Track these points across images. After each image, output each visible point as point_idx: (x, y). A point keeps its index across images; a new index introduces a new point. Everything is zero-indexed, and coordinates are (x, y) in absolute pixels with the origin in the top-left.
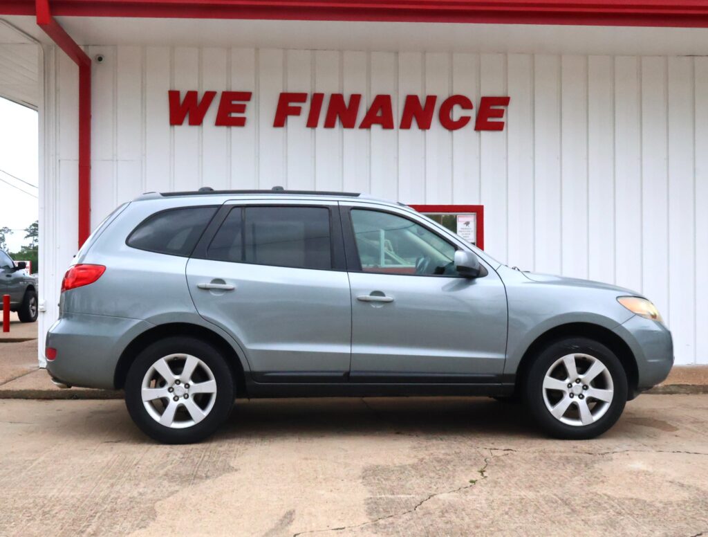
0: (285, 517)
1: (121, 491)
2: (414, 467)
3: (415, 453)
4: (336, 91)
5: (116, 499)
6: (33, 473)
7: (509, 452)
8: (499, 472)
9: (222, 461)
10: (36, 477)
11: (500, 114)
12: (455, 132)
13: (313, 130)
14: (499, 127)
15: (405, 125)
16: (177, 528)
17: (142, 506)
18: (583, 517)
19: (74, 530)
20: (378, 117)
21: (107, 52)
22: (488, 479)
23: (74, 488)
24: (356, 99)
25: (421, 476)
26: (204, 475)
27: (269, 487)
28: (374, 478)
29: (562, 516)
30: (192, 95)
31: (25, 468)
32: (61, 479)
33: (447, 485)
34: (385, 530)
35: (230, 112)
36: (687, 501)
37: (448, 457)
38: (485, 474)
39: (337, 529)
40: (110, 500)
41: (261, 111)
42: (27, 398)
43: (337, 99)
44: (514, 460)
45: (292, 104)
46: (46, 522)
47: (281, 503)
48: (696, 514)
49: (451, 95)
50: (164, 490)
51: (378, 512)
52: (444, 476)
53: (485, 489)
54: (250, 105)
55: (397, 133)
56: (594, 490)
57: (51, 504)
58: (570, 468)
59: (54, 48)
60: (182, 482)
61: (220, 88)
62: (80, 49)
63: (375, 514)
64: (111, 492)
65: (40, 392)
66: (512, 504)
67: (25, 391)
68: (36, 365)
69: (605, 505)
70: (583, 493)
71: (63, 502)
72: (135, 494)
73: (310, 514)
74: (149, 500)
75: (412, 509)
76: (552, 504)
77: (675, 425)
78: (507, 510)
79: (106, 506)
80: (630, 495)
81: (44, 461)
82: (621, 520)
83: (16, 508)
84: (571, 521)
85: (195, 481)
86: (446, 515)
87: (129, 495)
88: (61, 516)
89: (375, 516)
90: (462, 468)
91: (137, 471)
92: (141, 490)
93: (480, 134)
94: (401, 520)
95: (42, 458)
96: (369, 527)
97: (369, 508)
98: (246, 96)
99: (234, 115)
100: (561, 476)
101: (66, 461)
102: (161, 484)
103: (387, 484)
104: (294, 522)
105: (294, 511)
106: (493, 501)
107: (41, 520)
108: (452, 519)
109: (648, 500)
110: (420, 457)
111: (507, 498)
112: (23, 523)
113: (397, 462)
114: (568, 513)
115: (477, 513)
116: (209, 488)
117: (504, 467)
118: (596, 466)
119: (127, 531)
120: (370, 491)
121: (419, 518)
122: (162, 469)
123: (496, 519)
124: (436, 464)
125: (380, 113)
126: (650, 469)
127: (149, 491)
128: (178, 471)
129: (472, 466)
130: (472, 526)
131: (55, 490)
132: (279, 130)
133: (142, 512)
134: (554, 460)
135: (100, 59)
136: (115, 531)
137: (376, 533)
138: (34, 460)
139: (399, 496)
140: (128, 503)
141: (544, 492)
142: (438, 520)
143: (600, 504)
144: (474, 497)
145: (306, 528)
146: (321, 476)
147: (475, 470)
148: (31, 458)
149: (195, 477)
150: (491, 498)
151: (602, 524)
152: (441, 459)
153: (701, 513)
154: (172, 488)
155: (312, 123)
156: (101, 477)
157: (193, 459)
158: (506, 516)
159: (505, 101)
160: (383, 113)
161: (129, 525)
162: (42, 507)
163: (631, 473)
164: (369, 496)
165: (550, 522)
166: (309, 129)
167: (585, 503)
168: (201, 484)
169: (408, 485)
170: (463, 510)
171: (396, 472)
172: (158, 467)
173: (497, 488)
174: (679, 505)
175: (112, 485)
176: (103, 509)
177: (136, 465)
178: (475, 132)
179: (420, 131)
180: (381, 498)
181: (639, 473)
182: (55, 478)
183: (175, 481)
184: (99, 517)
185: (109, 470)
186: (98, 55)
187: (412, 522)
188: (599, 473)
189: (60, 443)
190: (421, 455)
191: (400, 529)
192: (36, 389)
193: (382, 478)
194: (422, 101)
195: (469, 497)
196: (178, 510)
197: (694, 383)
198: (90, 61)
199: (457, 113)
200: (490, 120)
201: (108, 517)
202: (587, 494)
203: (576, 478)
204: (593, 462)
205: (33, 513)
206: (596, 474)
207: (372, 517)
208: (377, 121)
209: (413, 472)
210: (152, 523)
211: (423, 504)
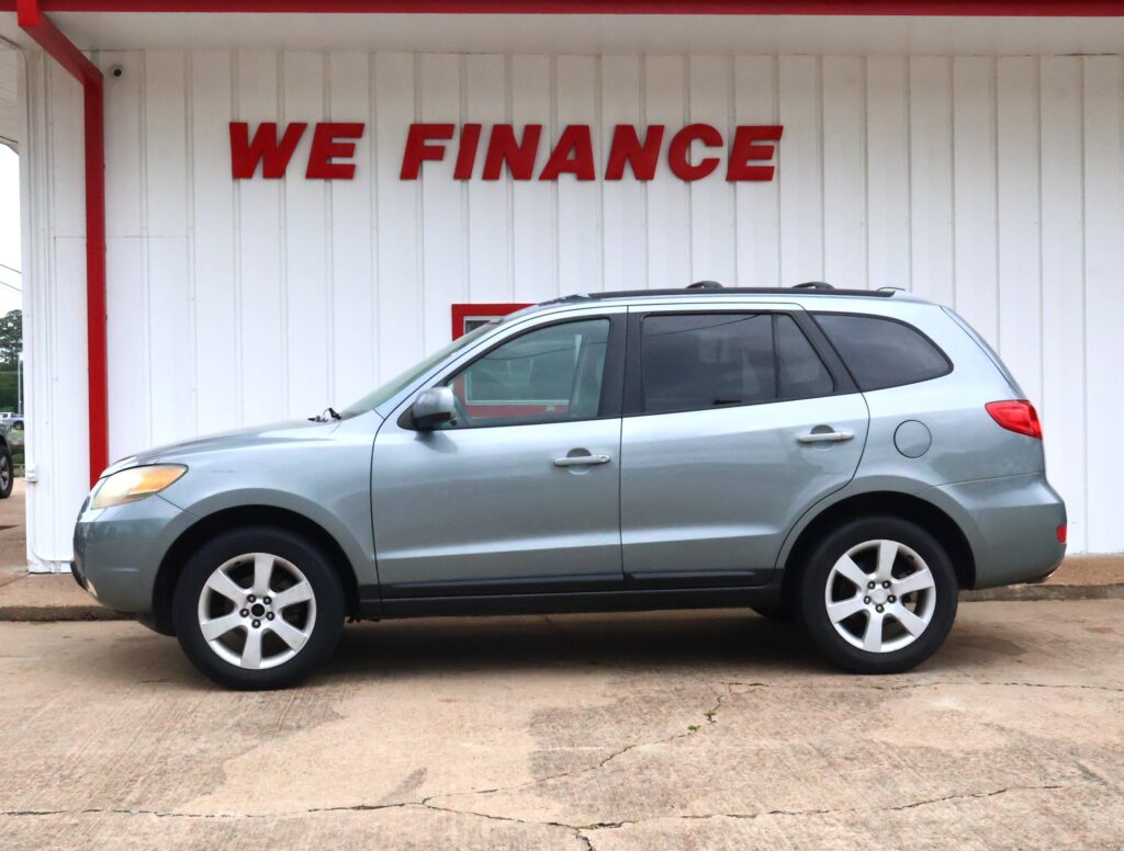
0: (412, 777)
1: (173, 748)
2: (609, 709)
3: (614, 691)
4: (501, 121)
5: (165, 758)
6: (39, 726)
7: (757, 687)
8: (735, 714)
9: (321, 706)
10: (45, 731)
11: (767, 153)
12: (695, 184)
13: (465, 184)
14: (766, 175)
15: (614, 173)
16: (257, 794)
17: (204, 766)
18: (842, 772)
19: (109, 798)
20: (571, 161)
21: (129, 62)
22: (716, 724)
23: (102, 744)
24: (533, 132)
25: (618, 722)
26: (294, 725)
27: (389, 739)
28: (547, 726)
29: (813, 771)
30: (267, 129)
31: (26, 718)
32: (82, 733)
33: (654, 734)
34: (555, 792)
35: (330, 157)
36: (1000, 750)
37: (663, 696)
38: (714, 718)
39: (486, 792)
40: (156, 759)
41: (380, 154)
42: (14, 620)
43: (502, 133)
44: (761, 698)
45: (429, 143)
46: (66, 789)
47: (408, 760)
48: (1008, 765)
49: (687, 124)
50: (236, 745)
51: (547, 769)
52: (652, 721)
53: (708, 739)
54: (362, 145)
55: (601, 188)
56: (870, 738)
57: (71, 766)
58: (843, 708)
59: (42, 56)
60: (261, 735)
61: (312, 116)
62: (85, 58)
63: (543, 771)
64: (156, 748)
65: (34, 609)
66: (744, 757)
67: (11, 608)
68: (23, 569)
69: (880, 756)
70: (852, 741)
71: (89, 763)
72: (193, 751)
73: (448, 773)
74: (214, 758)
75: (598, 766)
76: (802, 756)
77: (1022, 646)
78: (735, 764)
79: (151, 768)
80: (919, 742)
81: (53, 710)
82: (897, 774)
83: (21, 772)
84: (823, 777)
85: (281, 733)
86: (645, 771)
87: (185, 752)
88: (87, 780)
89: (541, 775)
90: (681, 710)
91: (194, 721)
92: (202, 746)
93: (735, 188)
94: (580, 779)
95: (50, 705)
96: (532, 788)
97: (534, 765)
98: (356, 130)
99: (336, 161)
100: (827, 719)
101: (87, 709)
102: (230, 737)
103: (566, 733)
104: (424, 784)
105: (425, 770)
106: (717, 753)
107: (59, 786)
108: (653, 777)
109: (944, 749)
110: (621, 696)
111: (738, 749)
112: (34, 790)
113: (585, 703)
114: (823, 768)
115: (691, 769)
116: (302, 741)
117: (745, 708)
118: (883, 705)
119: (184, 798)
120: (539, 743)
121: (606, 776)
122: (232, 718)
123: (716, 776)
124: (642, 705)
125: (573, 156)
126: (962, 709)
127: (214, 747)
128: (255, 719)
129: (696, 707)
130: (680, 785)
131: (75, 748)
132: (410, 184)
133: (204, 774)
134: (822, 696)
135: (118, 73)
136: (168, 798)
137: (541, 796)
138: (38, 708)
139: (580, 749)
140: (183, 763)
141: (795, 741)
142: (632, 778)
143: (872, 755)
144: (691, 748)
145: (441, 791)
146: (469, 724)
147: (700, 712)
148: (33, 706)
149: (281, 727)
150: (715, 749)
151: (867, 781)
152: (653, 698)
153: (1016, 765)
154: (248, 743)
155: (463, 173)
156: (141, 730)
157: (278, 704)
158: (732, 773)
159: (775, 132)
160: (578, 155)
161: (187, 791)
162: (58, 770)
163: (932, 713)
164: (537, 748)
165: (793, 779)
166: (458, 182)
167: (852, 753)
168: (290, 737)
169: (597, 734)
170: (672, 765)
171: (581, 717)
172: (225, 715)
173: (728, 737)
174: (986, 755)
175: (158, 740)
176: (148, 771)
177: (192, 713)
178: (727, 183)
179: (638, 183)
180: (554, 752)
181: (944, 713)
182: (73, 732)
183: (252, 734)
184: (143, 782)
185: (153, 721)
186: (113, 67)
187: (594, 782)
188: (885, 715)
189: (75, 683)
190: (622, 693)
191: (575, 790)
192: (28, 605)
193: (559, 724)
194: (641, 134)
195: (684, 749)
196: (258, 771)
197: (1072, 583)
198: (100, 75)
199: (698, 153)
200: (751, 163)
201: (156, 781)
202: (858, 742)
203: (848, 721)
204: (881, 700)
205: (48, 778)
206: (880, 716)
207: (538, 776)
208: (568, 169)
209: (607, 717)
210: (219, 788)
211: (614, 759)
